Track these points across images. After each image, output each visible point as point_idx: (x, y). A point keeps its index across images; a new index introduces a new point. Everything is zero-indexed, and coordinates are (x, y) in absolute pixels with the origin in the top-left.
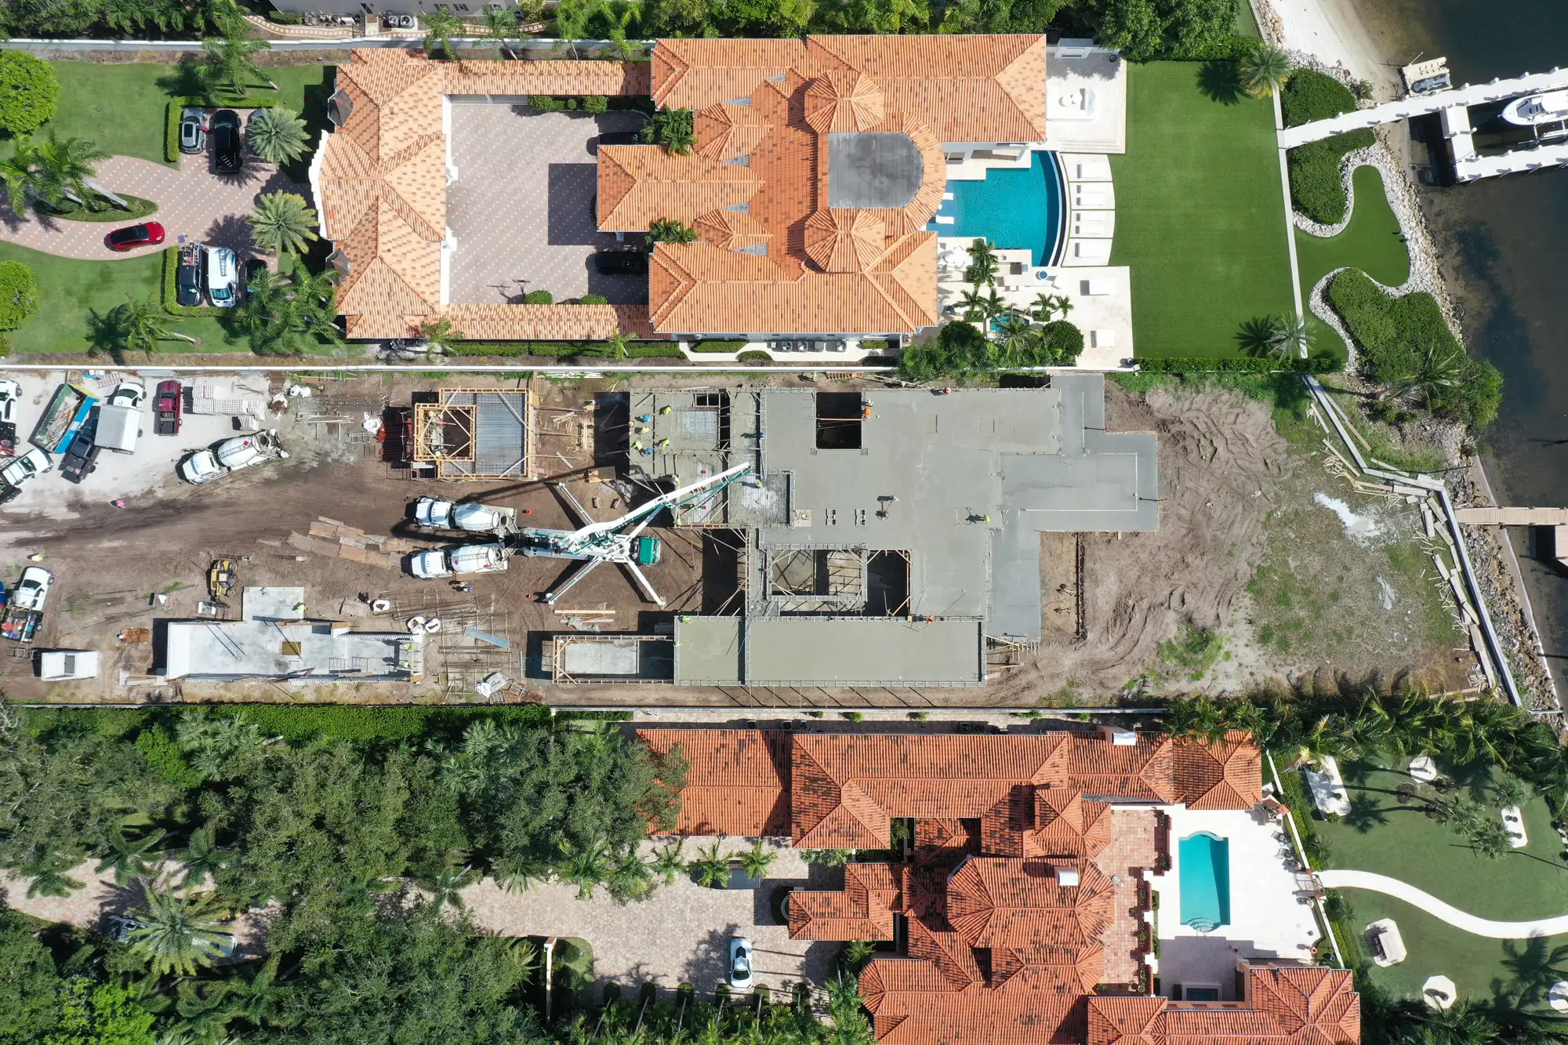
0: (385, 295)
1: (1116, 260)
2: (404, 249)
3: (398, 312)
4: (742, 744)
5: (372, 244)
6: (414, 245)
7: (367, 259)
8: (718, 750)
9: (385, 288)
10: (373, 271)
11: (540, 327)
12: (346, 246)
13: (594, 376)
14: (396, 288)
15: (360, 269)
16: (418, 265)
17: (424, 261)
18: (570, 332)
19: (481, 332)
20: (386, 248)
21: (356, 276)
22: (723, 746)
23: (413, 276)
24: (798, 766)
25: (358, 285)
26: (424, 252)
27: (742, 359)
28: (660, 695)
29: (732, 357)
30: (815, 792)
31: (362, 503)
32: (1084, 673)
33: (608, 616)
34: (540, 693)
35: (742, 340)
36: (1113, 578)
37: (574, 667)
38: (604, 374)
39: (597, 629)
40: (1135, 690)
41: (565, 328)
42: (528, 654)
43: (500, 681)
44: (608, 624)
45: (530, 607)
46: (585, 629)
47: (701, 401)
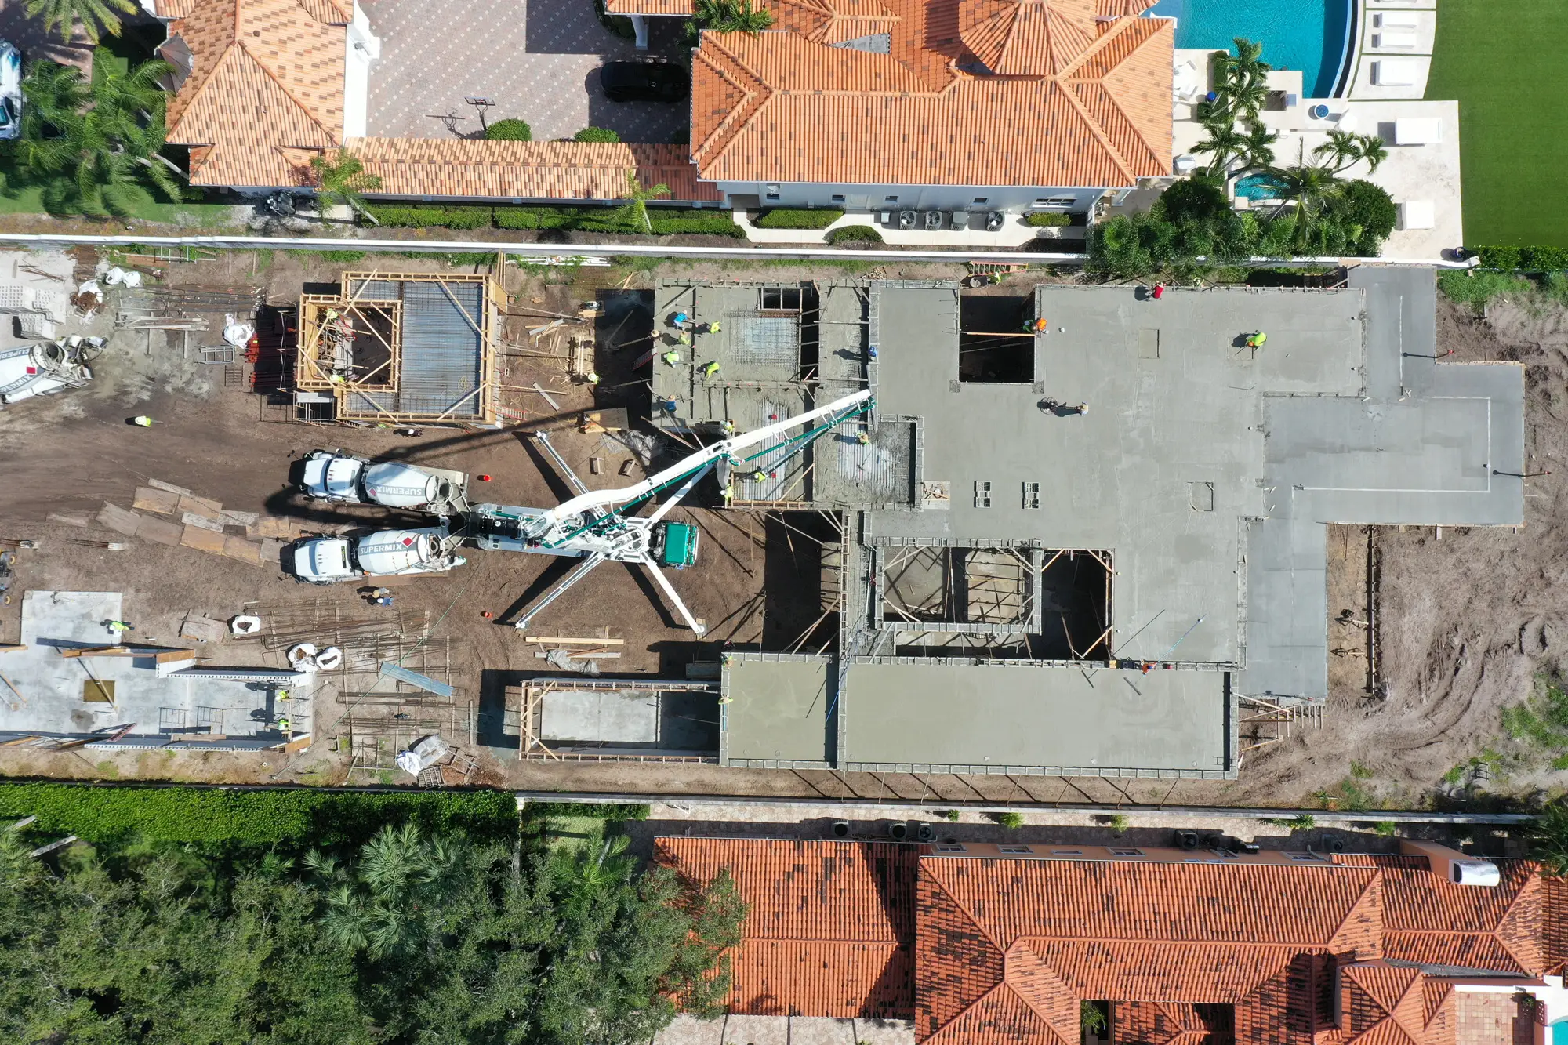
0: (251, 110)
1: (1435, 91)
2: (283, 34)
3: (274, 143)
4: (829, 865)
5: (227, 22)
6: (300, 28)
7: (218, 48)
8: (789, 876)
9: (251, 99)
10: (229, 68)
11: (509, 177)
12: (187, 29)
13: (596, 262)
14: (269, 99)
15: (207, 66)
16: (306, 62)
17: (317, 57)
18: (558, 186)
19: (414, 182)
20: (251, 28)
21: (201, 75)
22: (798, 868)
23: (298, 80)
24: (927, 910)
25: (205, 92)
26: (317, 42)
27: (833, 240)
28: (693, 777)
29: (818, 236)
30: (958, 956)
31: (219, 459)
32: (1380, 753)
33: (613, 648)
34: (501, 770)
35: (834, 207)
36: (1428, 601)
37: (554, 730)
38: (614, 259)
39: (594, 668)
40: (1461, 783)
41: (550, 178)
42: (483, 707)
43: (437, 749)
44: (612, 661)
45: (486, 631)
46: (575, 668)
47: (771, 301)
